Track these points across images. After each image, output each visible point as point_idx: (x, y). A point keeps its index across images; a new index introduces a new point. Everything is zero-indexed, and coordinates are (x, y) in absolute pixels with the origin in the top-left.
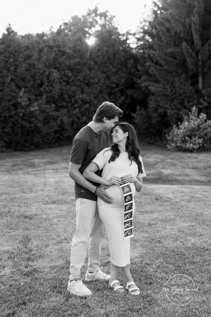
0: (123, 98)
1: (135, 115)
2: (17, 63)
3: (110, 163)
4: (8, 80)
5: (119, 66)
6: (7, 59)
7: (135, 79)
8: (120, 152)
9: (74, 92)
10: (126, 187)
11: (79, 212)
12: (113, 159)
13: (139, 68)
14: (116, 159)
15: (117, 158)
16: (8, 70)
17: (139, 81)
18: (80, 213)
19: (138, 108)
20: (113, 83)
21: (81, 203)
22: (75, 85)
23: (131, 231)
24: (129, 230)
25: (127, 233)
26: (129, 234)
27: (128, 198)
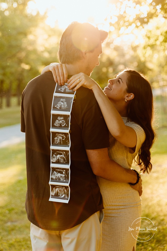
23: (65, 190)
24: (62, 188)
25: (57, 191)
26: (61, 195)
27: (60, 120)
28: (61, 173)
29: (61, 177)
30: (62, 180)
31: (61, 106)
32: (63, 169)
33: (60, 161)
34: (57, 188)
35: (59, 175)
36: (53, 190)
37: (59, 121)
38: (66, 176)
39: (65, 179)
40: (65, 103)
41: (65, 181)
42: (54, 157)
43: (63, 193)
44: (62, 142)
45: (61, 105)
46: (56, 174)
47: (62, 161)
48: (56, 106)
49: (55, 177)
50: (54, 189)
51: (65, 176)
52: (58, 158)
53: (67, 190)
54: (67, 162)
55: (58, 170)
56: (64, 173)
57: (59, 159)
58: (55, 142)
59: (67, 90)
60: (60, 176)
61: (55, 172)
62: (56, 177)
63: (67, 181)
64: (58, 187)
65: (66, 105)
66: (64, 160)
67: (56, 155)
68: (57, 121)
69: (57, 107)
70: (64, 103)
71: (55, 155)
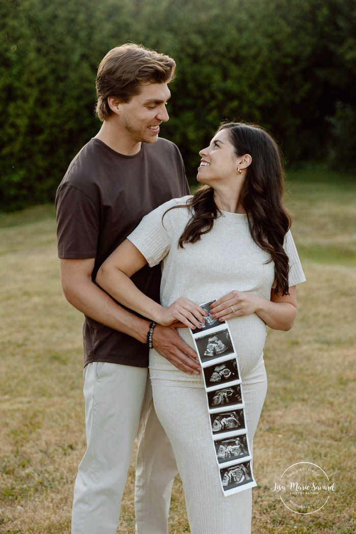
0: (307, 86)
1: (331, 120)
2: (94, 22)
3: (182, 246)
4: (76, 57)
5: (299, 22)
6: (72, 16)
7: (332, 46)
8: (218, 214)
9: (208, 77)
10: (215, 338)
11: (91, 403)
12: (192, 234)
13: (341, 23)
14: (202, 236)
15: (205, 233)
16: (76, 37)
17: (340, 50)
18: (94, 406)
19: (339, 104)
20: (287, 56)
21: (98, 376)
22: (211, 63)
23: (244, 469)
24: (238, 468)
25: (230, 477)
26: (238, 480)
27: (220, 371)
28: (233, 444)
29: (234, 450)
30: (236, 454)
31: (214, 350)
32: (235, 437)
33: (228, 427)
34: (230, 470)
35: (230, 448)
36: (224, 478)
37: (218, 373)
38: (243, 445)
39: (242, 451)
40: (220, 342)
41: (242, 454)
42: (216, 424)
43: (241, 474)
44: (227, 399)
45: (214, 348)
46: (224, 448)
47: (231, 425)
48: (205, 354)
49: (224, 455)
50: (225, 475)
51: (241, 447)
52: (224, 423)
53: (246, 467)
54: (240, 424)
55: (227, 441)
56: (237, 442)
57: (225, 425)
58: (215, 403)
59: (208, 320)
60: (231, 450)
61: (221, 446)
62: (227, 454)
63: (246, 452)
64: (232, 468)
65: (223, 345)
66: (235, 423)
67: (220, 420)
68: (215, 374)
69: (208, 355)
70: (217, 344)
71: (217, 420)
